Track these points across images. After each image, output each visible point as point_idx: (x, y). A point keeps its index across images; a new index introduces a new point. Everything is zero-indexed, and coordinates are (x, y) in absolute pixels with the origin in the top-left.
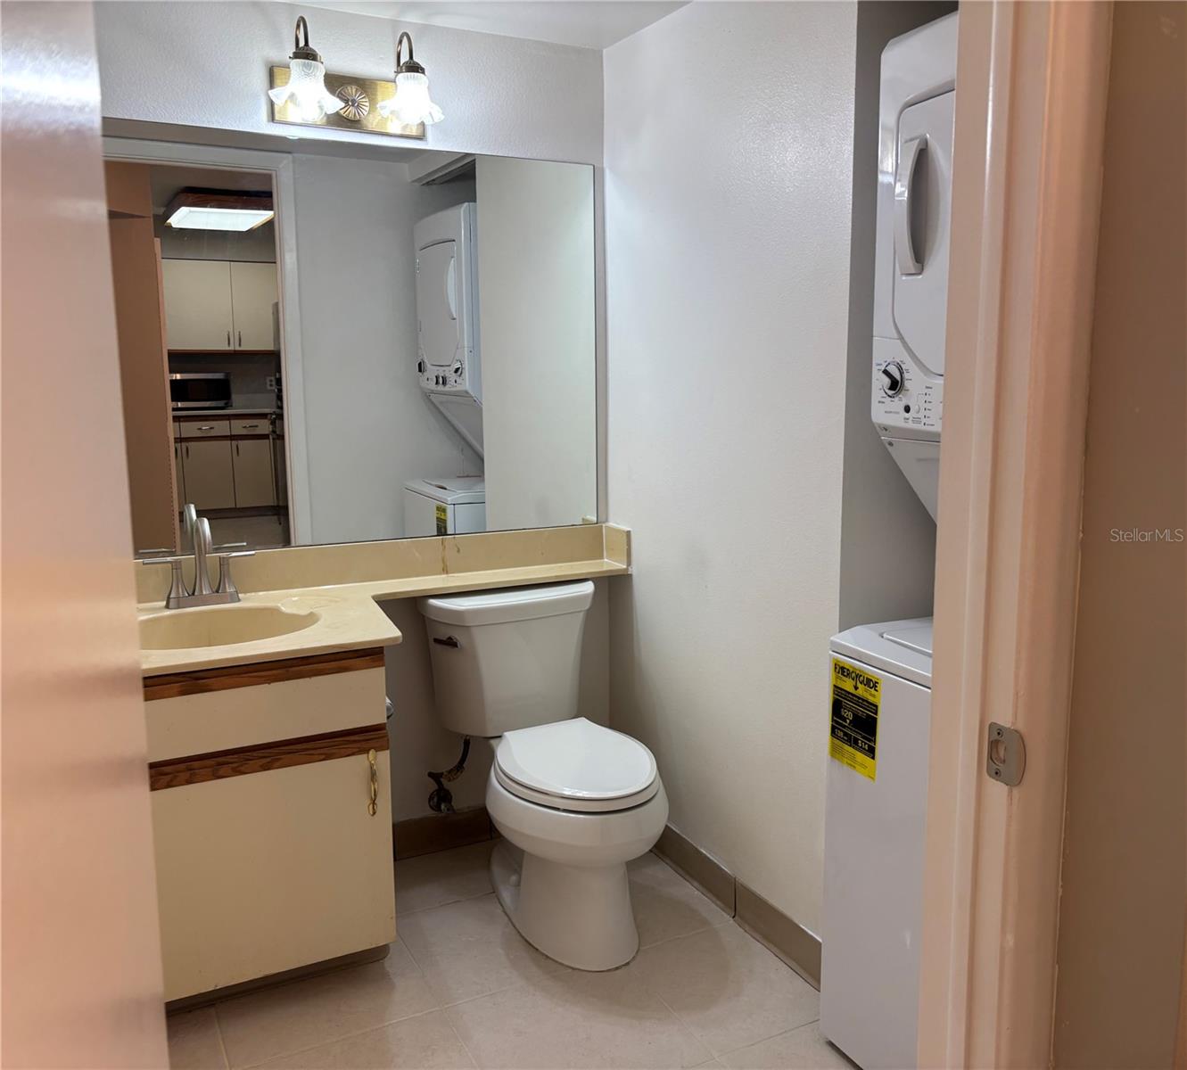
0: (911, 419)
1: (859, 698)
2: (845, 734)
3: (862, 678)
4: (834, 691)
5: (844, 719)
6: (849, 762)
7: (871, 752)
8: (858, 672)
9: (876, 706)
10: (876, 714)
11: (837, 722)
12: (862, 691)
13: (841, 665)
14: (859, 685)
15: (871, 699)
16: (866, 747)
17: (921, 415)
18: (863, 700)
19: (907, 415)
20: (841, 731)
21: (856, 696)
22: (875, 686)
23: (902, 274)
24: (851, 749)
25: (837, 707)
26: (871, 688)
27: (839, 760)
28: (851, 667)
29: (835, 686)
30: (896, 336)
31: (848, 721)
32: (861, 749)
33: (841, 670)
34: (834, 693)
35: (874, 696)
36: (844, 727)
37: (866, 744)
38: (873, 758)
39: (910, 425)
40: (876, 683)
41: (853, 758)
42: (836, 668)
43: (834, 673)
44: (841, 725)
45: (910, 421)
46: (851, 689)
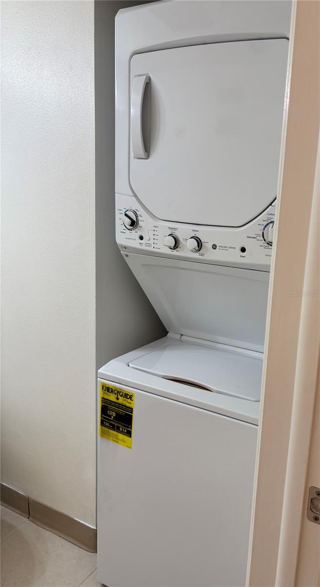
0: (144, 244)
1: (120, 404)
2: (110, 424)
3: (121, 394)
4: (102, 401)
5: (110, 416)
6: (114, 439)
7: (129, 434)
8: (118, 390)
9: (132, 409)
10: (132, 413)
11: (104, 418)
12: (121, 400)
13: (107, 386)
14: (119, 397)
15: (128, 405)
16: (125, 431)
17: (151, 242)
18: (123, 405)
19: (141, 241)
20: (108, 422)
21: (118, 403)
22: (131, 397)
23: (135, 158)
24: (115, 433)
25: (104, 410)
26: (128, 399)
27: (107, 439)
28: (113, 387)
29: (102, 398)
30: (131, 194)
31: (112, 417)
32: (122, 432)
33: (107, 389)
34: (102, 402)
35: (130, 403)
36: (110, 420)
37: (125, 429)
38: (130, 437)
39: (144, 247)
40: (131, 396)
41: (117, 437)
42: (103, 388)
43: (102, 391)
44: (108, 419)
45: (144, 245)
46: (114, 400)
